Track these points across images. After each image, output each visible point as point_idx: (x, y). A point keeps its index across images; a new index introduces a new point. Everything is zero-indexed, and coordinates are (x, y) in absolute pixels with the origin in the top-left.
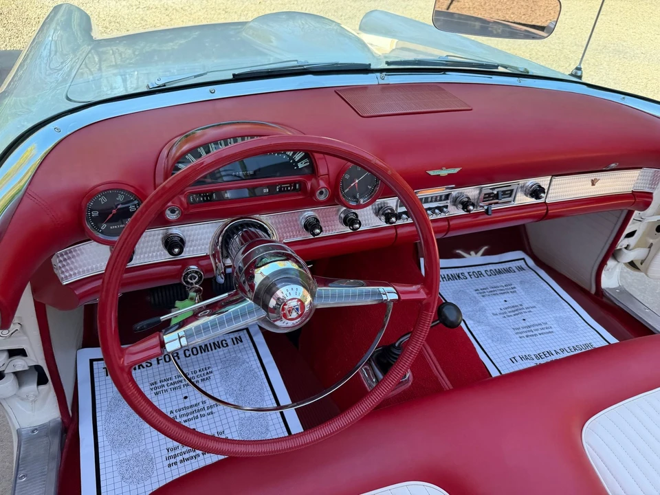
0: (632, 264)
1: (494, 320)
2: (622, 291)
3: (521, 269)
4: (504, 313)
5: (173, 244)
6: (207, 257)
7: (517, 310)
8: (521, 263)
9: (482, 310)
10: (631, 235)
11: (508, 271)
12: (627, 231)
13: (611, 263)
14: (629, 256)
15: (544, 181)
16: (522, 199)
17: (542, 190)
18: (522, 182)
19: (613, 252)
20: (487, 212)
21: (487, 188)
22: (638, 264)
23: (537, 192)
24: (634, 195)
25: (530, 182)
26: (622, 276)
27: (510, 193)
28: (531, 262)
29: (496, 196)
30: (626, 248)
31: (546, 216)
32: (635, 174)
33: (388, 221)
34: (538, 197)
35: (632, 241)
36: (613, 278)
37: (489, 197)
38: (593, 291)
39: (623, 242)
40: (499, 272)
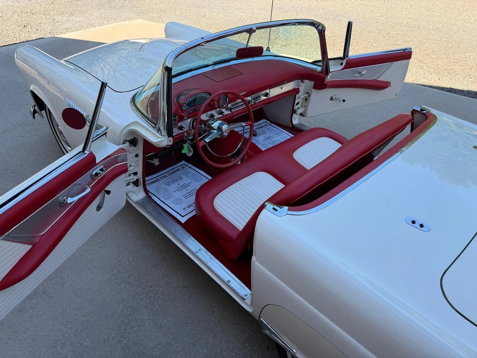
0: (301, 114)
1: (262, 142)
2: (300, 124)
3: (266, 125)
4: (265, 140)
5: (181, 128)
6: (188, 131)
7: (269, 138)
8: (266, 123)
9: (258, 140)
10: (298, 104)
11: (262, 127)
12: (296, 103)
13: (294, 115)
14: (299, 111)
15: (268, 91)
16: (263, 98)
17: (268, 94)
18: (262, 92)
19: (294, 112)
20: (255, 103)
21: (253, 96)
22: (303, 114)
23: (266, 95)
24: (294, 90)
25: (264, 92)
26: (299, 119)
27: (259, 97)
28: (268, 122)
29: (257, 98)
30: (298, 109)
31: (271, 102)
32: (293, 83)
33: (231, 111)
34: (267, 96)
35: (299, 106)
36: (296, 120)
37: (254, 99)
38: (291, 126)
39: (296, 107)
40: (259, 128)
